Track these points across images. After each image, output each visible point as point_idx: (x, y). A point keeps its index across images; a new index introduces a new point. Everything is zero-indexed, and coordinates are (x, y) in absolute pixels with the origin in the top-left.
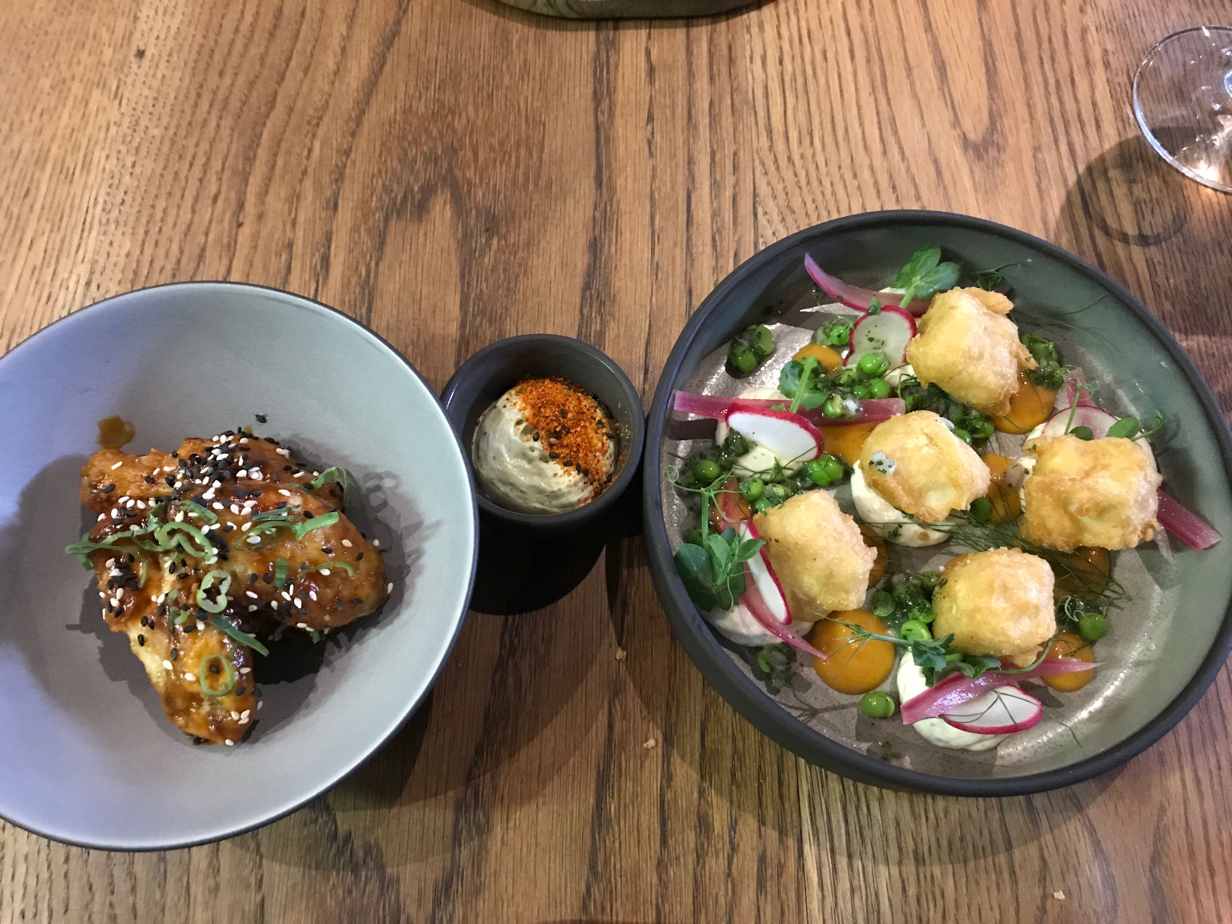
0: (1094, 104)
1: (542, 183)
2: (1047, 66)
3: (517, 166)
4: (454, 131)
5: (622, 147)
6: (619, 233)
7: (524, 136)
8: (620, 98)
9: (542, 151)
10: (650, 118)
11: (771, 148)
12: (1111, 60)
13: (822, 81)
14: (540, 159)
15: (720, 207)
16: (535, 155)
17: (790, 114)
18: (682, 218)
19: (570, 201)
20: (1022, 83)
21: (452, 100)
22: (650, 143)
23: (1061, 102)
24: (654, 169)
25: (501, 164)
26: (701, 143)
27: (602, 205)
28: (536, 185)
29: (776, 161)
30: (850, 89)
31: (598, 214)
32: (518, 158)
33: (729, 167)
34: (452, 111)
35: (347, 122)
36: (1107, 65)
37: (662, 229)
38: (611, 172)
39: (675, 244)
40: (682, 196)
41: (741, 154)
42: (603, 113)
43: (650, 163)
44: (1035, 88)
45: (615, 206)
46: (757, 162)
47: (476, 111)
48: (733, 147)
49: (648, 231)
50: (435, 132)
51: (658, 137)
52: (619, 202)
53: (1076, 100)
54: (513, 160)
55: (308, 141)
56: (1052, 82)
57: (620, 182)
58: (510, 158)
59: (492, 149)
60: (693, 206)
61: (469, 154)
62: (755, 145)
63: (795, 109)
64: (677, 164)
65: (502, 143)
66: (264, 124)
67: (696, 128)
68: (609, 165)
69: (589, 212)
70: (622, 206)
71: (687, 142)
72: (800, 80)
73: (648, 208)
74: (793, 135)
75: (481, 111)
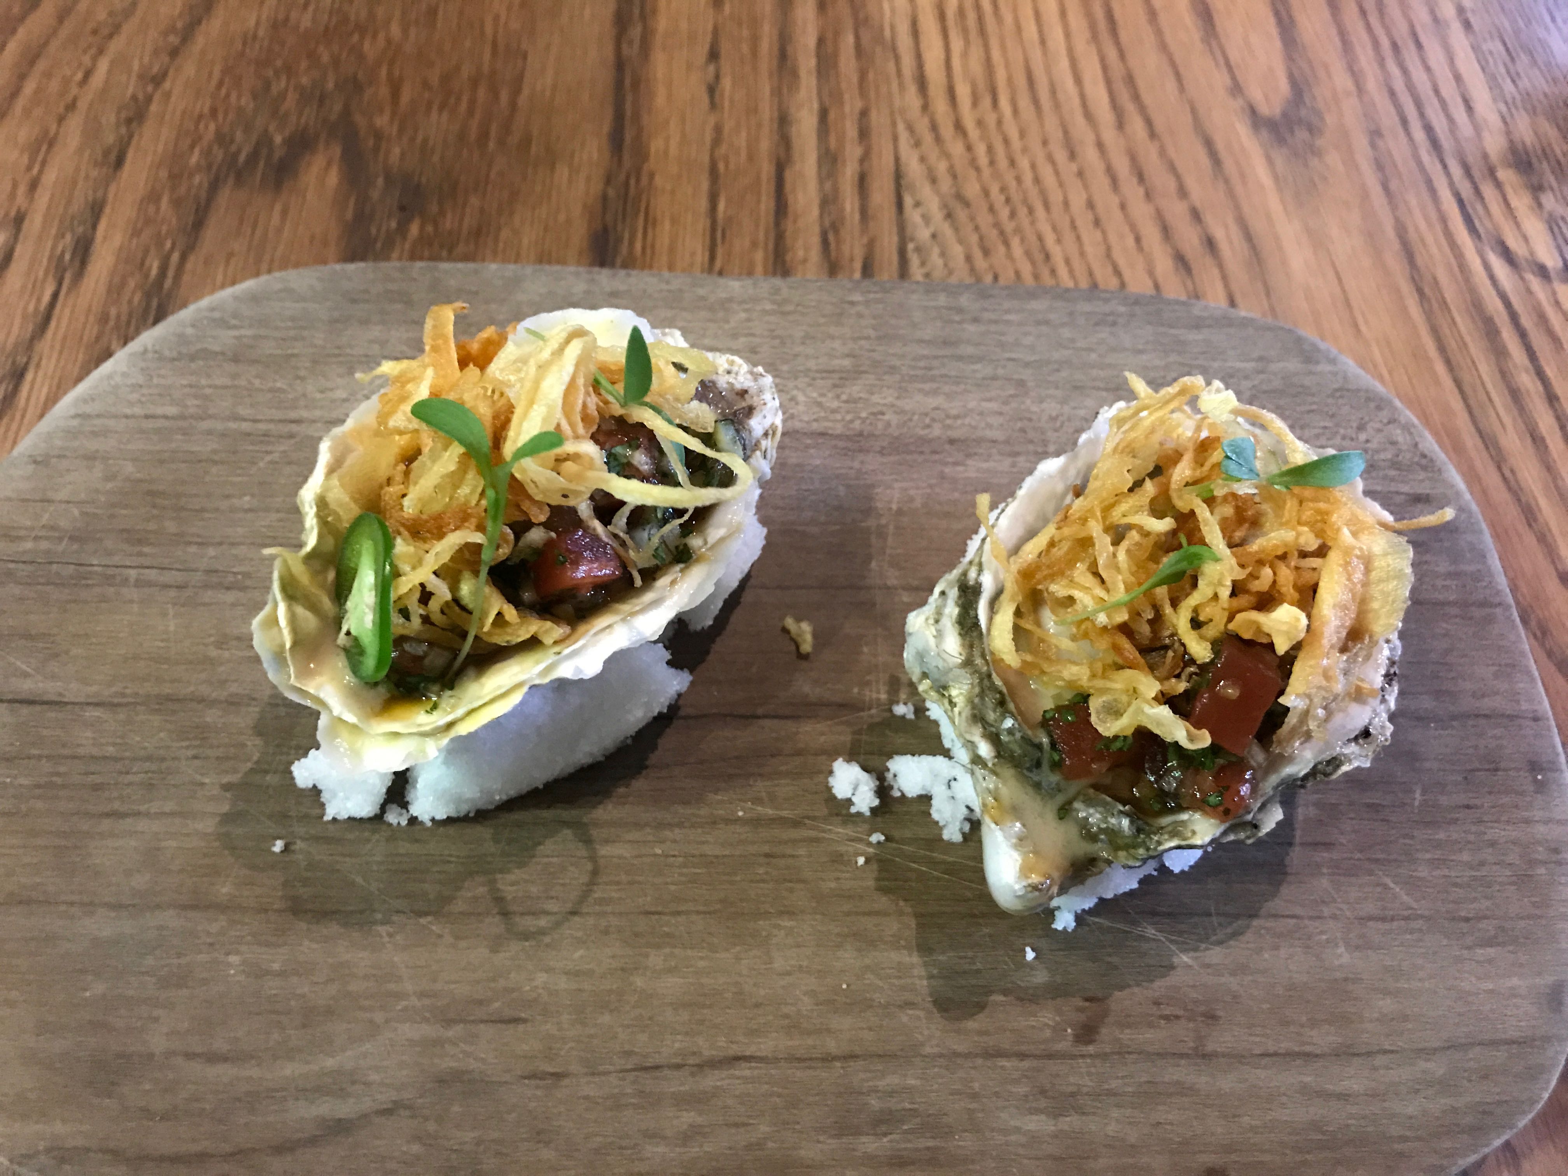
0: (1458, 78)
1: (514, 139)
2: (1374, 20)
3: (471, 112)
4: (361, 57)
5: (660, 100)
6: (650, 222)
7: (486, 69)
8: (662, 24)
9: (516, 91)
10: (714, 55)
11: (925, 107)
12: (1472, 20)
13: (1008, 19)
14: (513, 105)
15: (836, 190)
16: (504, 96)
17: (956, 62)
18: (767, 204)
19: (562, 172)
20: (1337, 40)
21: (364, 14)
22: (712, 90)
23: (1405, 71)
24: (718, 129)
25: (441, 109)
26: (803, 93)
27: (622, 177)
28: (501, 142)
29: (934, 127)
30: (1056, 36)
31: (611, 192)
32: (472, 102)
33: (851, 131)
34: (361, 29)
35: (165, 34)
36: (1467, 25)
37: (729, 220)
38: (640, 130)
39: (754, 244)
40: (767, 169)
41: (874, 115)
42: (631, 43)
43: (712, 120)
44: (1359, 50)
45: (644, 180)
46: (901, 127)
47: (405, 30)
48: (859, 105)
49: (703, 223)
50: (325, 58)
51: (727, 83)
52: (652, 176)
53: (1428, 69)
54: (464, 105)
55: (87, 60)
56: (1385, 43)
57: (656, 145)
58: (459, 99)
59: (426, 85)
60: (788, 187)
61: (384, 91)
62: (897, 103)
63: (965, 54)
64: (759, 125)
65: (446, 79)
66: (14, 31)
67: (795, 74)
68: (637, 117)
69: (597, 187)
70: (658, 181)
71: (777, 92)
72: (971, 16)
73: (705, 185)
74: (963, 91)
75: (413, 31)
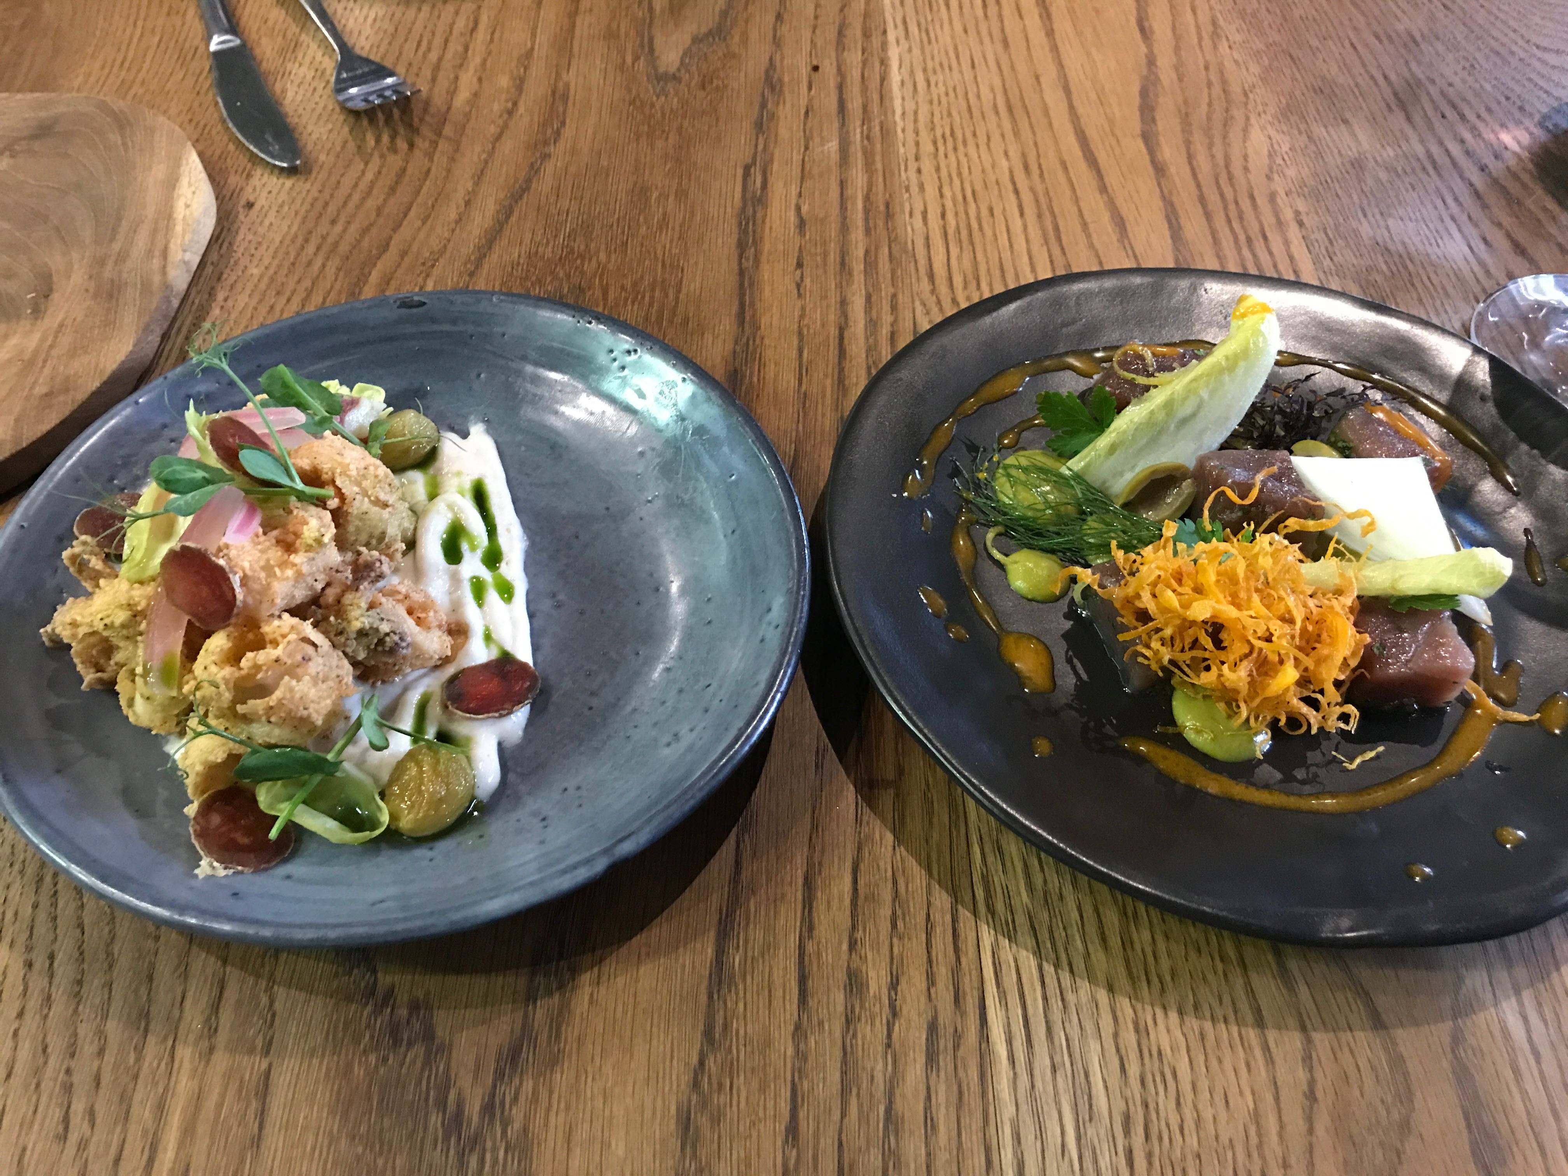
0: (1291, 258)
1: (678, 320)
2: (1236, 225)
3: (651, 305)
4: (583, 273)
5: (767, 293)
6: (762, 365)
7: (659, 279)
8: (767, 247)
9: (679, 291)
10: (800, 265)
11: (933, 291)
12: (1305, 221)
13: (989, 233)
14: (677, 299)
15: (876, 341)
16: (671, 295)
17: (954, 262)
18: (833, 352)
19: (708, 337)
20: (1210, 238)
21: (582, 247)
22: (798, 286)
23: (1254, 255)
24: (803, 308)
25: (633, 303)
26: (855, 286)
27: (744, 340)
28: (671, 322)
29: (939, 302)
30: (1020, 243)
31: (738, 348)
32: (652, 298)
33: (886, 307)
34: (581, 256)
35: (465, 264)
36: (1301, 224)
37: (810, 362)
38: (755, 311)
39: (826, 376)
40: (833, 332)
41: (900, 297)
42: (747, 259)
43: (799, 303)
44: (1224, 243)
45: (758, 341)
46: (917, 303)
47: (609, 257)
48: (891, 290)
49: (795, 364)
50: (561, 274)
51: (808, 281)
52: (762, 339)
53: (1271, 253)
54: (647, 299)
55: (420, 280)
56: (1242, 238)
57: (764, 321)
58: (643, 297)
59: (623, 288)
60: (846, 341)
61: (598, 293)
62: (915, 288)
63: (960, 258)
64: (828, 306)
65: (635, 285)
66: (375, 265)
67: (850, 274)
68: (752, 304)
69: (729, 346)
70: (766, 341)
71: (839, 286)
72: (964, 233)
73: (795, 342)
74: (958, 280)
75: (613, 257)
